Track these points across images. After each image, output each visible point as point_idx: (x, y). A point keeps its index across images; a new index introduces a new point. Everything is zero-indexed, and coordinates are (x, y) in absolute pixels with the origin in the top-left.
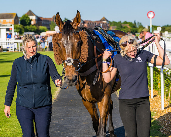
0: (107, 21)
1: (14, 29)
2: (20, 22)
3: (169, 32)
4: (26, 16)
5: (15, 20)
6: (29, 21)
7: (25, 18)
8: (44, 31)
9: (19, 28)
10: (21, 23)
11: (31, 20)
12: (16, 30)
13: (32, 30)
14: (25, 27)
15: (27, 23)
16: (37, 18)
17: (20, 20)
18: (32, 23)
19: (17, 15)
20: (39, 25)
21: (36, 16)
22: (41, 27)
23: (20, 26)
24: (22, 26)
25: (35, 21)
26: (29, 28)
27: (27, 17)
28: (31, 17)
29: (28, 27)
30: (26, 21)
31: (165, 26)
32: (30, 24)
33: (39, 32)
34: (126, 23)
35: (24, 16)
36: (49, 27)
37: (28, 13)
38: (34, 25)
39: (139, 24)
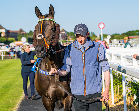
0: (66, 31)
3: (117, 39)
8: (12, 41)
11: (1, 33)
13: (3, 41)
16: (6, 31)
18: (2, 35)
20: (8, 37)
21: (6, 30)
22: (10, 39)
25: (4, 34)
28: (1, 31)
31: (114, 34)
32: (0, 36)
33: (8, 43)
36: (16, 39)
38: (4, 37)
39: (92, 34)
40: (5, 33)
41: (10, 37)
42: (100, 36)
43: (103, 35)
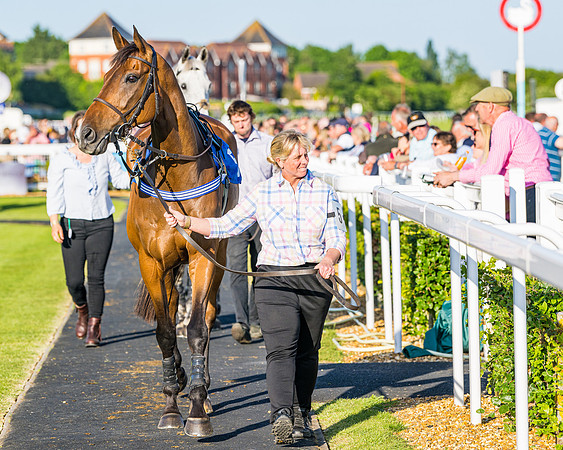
39: (456, 62)
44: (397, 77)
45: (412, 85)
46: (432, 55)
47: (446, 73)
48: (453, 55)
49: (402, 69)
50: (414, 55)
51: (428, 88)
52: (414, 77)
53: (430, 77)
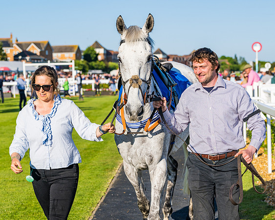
1: (75, 66)
2: (83, 57)
4: (91, 49)
5: (76, 54)
6: (95, 56)
7: (90, 52)
8: (115, 68)
9: (81, 65)
10: (85, 59)
11: (97, 55)
12: (77, 67)
13: (100, 67)
14: (90, 64)
15: (93, 59)
16: (105, 52)
17: (83, 54)
18: (100, 58)
19: (79, 48)
20: (108, 61)
21: (105, 49)
22: (111, 64)
23: (83, 62)
24: (86, 62)
25: (103, 56)
26: (96, 65)
27: (93, 50)
28: (98, 51)
29: (93, 64)
30: (92, 56)
32: (96, 59)
33: (108, 71)
34: (224, 58)
35: (89, 49)
37: (93, 45)
38: (102, 60)
39: (242, 60)
40: (104, 54)
41: (111, 61)
42: (254, 63)
43: (259, 62)
44: (228, 63)
45: (231, 65)
46: (236, 58)
47: (239, 62)
48: (241, 58)
49: (229, 61)
50: (232, 58)
51: (235, 65)
52: (232, 63)
53: (235, 63)
